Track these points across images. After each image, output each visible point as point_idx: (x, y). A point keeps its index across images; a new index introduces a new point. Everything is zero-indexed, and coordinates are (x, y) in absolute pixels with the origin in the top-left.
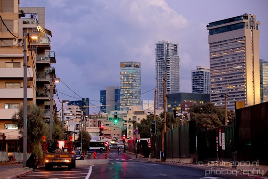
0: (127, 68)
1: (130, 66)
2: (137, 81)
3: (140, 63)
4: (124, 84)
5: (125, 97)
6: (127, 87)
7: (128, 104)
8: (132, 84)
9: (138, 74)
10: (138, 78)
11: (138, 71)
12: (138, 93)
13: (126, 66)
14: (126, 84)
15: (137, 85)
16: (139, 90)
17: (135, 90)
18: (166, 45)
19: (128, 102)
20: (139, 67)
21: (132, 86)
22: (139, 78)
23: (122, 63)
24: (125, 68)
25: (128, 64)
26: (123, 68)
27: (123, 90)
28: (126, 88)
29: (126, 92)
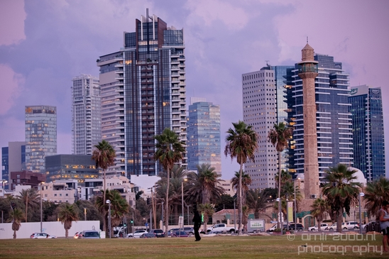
0: (35, 115)
1: (40, 112)
2: (50, 133)
3: (55, 108)
4: (31, 137)
5: (32, 157)
6: (35, 143)
7: (37, 167)
8: (42, 137)
9: (52, 123)
10: (51, 129)
11: (53, 119)
12: (51, 150)
13: (35, 112)
14: (34, 138)
15: (51, 140)
16: (54, 147)
17: (47, 147)
18: (86, 81)
19: (37, 164)
20: (53, 113)
21: (42, 141)
22: (53, 129)
23: (27, 107)
24: (32, 115)
25: (37, 109)
26: (29, 115)
27: (29, 146)
28: (34, 145)
29: (34, 150)
